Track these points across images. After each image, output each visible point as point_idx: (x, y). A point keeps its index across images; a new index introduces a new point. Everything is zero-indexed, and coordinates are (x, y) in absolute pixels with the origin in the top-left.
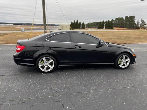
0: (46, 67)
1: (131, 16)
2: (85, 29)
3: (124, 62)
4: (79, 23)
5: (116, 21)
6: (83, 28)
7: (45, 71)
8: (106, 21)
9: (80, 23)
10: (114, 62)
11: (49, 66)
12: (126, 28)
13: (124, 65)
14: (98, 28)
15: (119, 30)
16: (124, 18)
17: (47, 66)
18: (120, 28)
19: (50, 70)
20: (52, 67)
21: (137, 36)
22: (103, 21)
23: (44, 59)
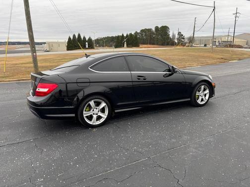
0: (95, 117)
1: (163, 27)
2: (94, 48)
3: (202, 96)
4: (82, 38)
5: (142, 34)
6: (91, 46)
7: (94, 124)
8: (127, 35)
9: (84, 38)
10: (190, 97)
11: (100, 114)
12: (157, 44)
13: (202, 100)
14: (116, 47)
15: (149, 49)
16: (154, 29)
17: (97, 114)
18: (149, 46)
19: (102, 120)
20: (104, 116)
21: (181, 57)
22: (123, 35)
23: (92, 103)
